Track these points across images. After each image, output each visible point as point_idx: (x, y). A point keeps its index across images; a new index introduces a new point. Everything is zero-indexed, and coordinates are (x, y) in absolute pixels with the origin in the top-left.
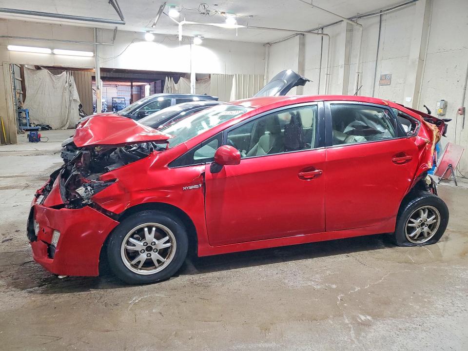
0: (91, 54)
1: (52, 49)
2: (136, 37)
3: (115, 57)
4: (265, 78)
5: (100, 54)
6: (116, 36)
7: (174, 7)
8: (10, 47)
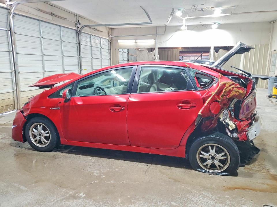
0: (154, 40)
1: (136, 40)
2: (177, 29)
3: (166, 41)
4: (269, 46)
5: (158, 41)
6: (166, 30)
7: (179, 10)
8: (119, 41)
